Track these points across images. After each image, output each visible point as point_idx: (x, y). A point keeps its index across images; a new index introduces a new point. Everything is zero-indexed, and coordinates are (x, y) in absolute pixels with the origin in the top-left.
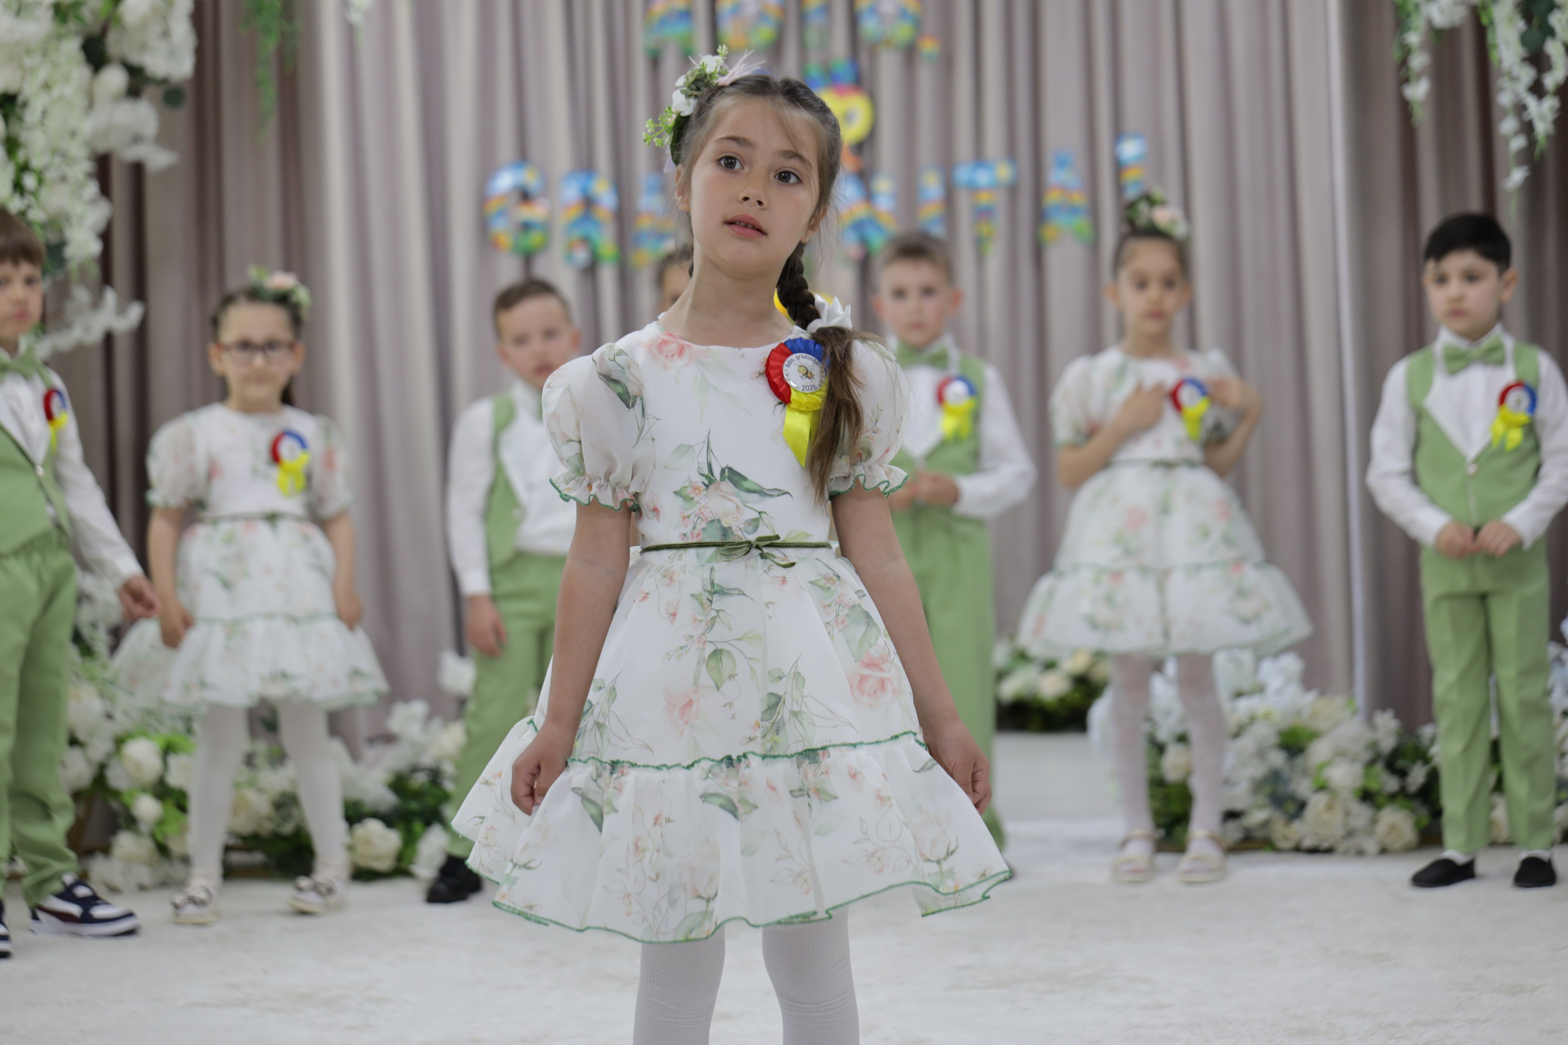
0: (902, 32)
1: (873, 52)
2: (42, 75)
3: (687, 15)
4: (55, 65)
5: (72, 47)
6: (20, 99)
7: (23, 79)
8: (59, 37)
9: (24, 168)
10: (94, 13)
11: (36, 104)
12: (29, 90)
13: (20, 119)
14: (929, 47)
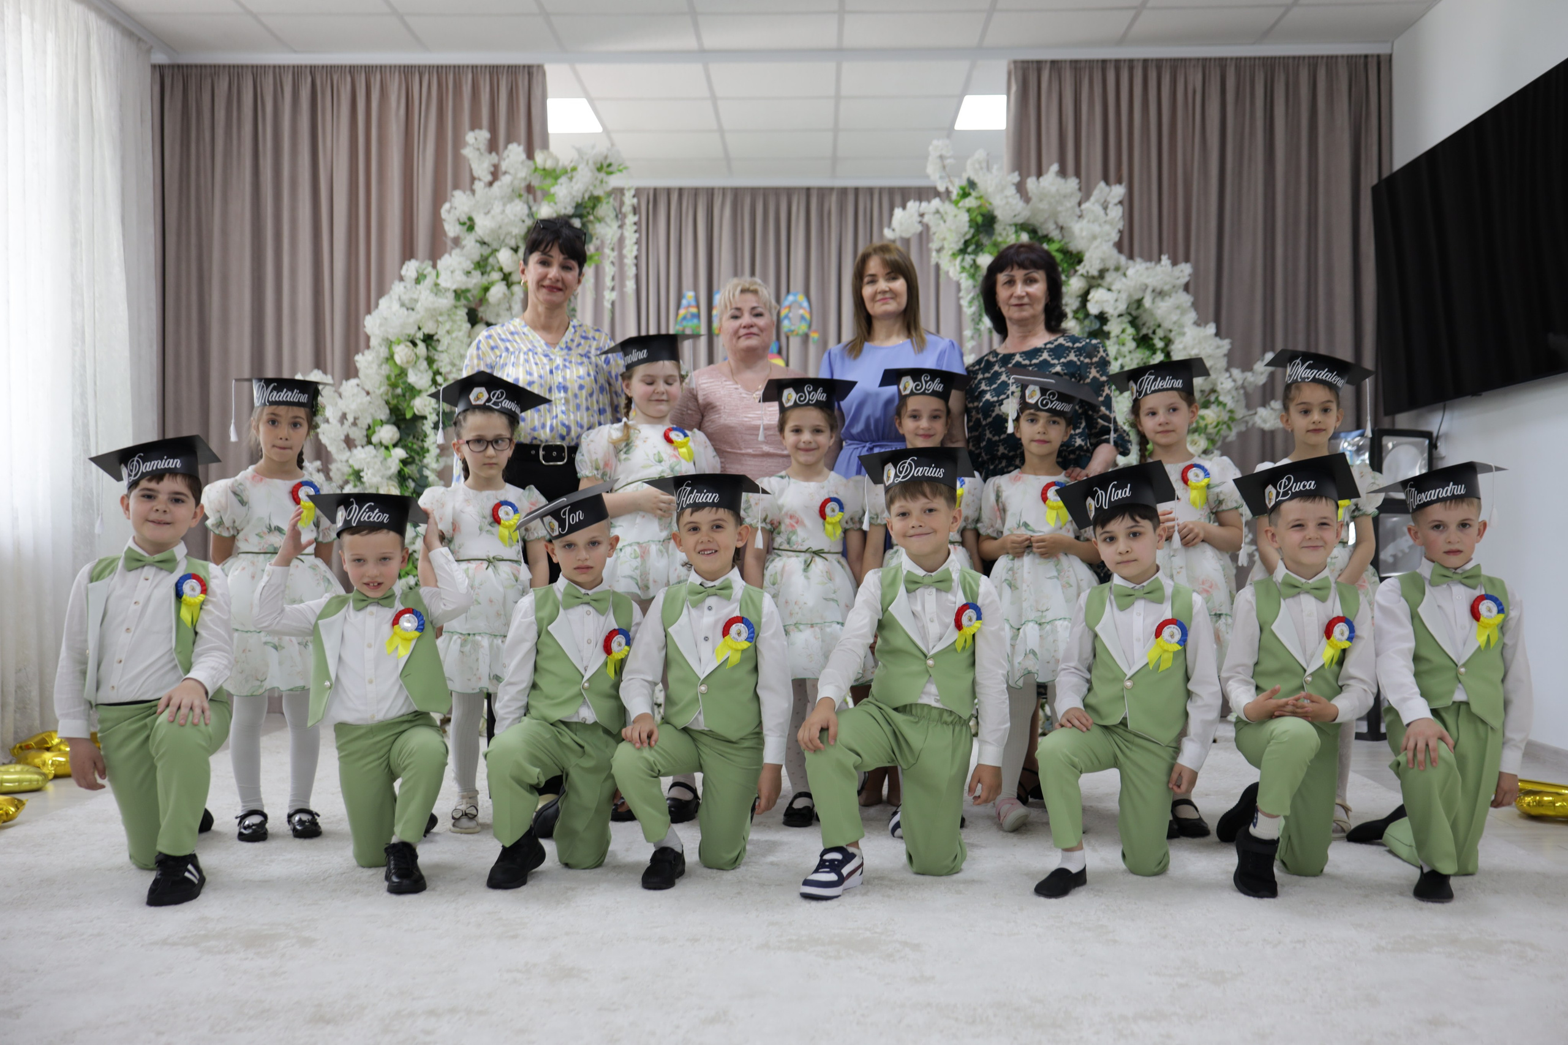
0: (803, 328)
1: (788, 338)
2: (447, 326)
3: (698, 316)
4: (454, 321)
5: (462, 313)
6: (435, 338)
7: (438, 326)
8: (456, 307)
9: (437, 373)
10: (473, 296)
11: (445, 341)
12: (441, 334)
13: (436, 350)
14: (814, 336)
